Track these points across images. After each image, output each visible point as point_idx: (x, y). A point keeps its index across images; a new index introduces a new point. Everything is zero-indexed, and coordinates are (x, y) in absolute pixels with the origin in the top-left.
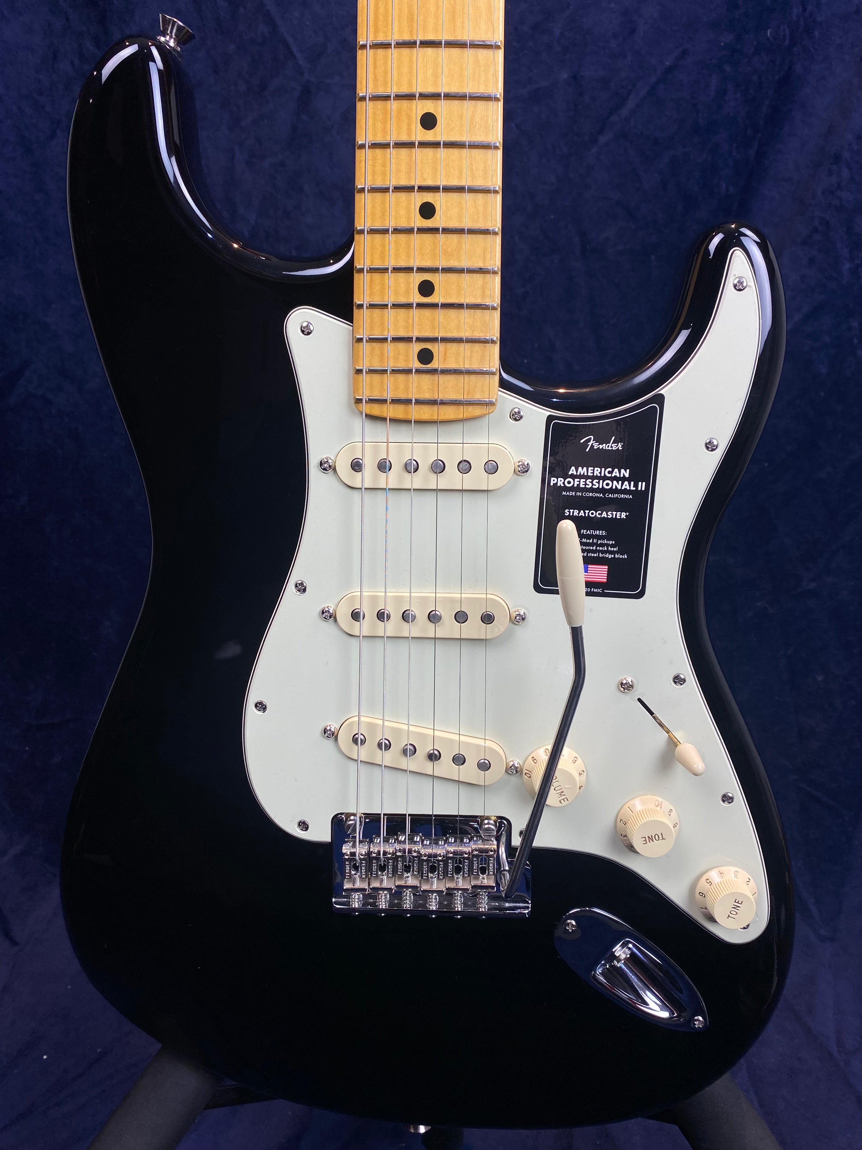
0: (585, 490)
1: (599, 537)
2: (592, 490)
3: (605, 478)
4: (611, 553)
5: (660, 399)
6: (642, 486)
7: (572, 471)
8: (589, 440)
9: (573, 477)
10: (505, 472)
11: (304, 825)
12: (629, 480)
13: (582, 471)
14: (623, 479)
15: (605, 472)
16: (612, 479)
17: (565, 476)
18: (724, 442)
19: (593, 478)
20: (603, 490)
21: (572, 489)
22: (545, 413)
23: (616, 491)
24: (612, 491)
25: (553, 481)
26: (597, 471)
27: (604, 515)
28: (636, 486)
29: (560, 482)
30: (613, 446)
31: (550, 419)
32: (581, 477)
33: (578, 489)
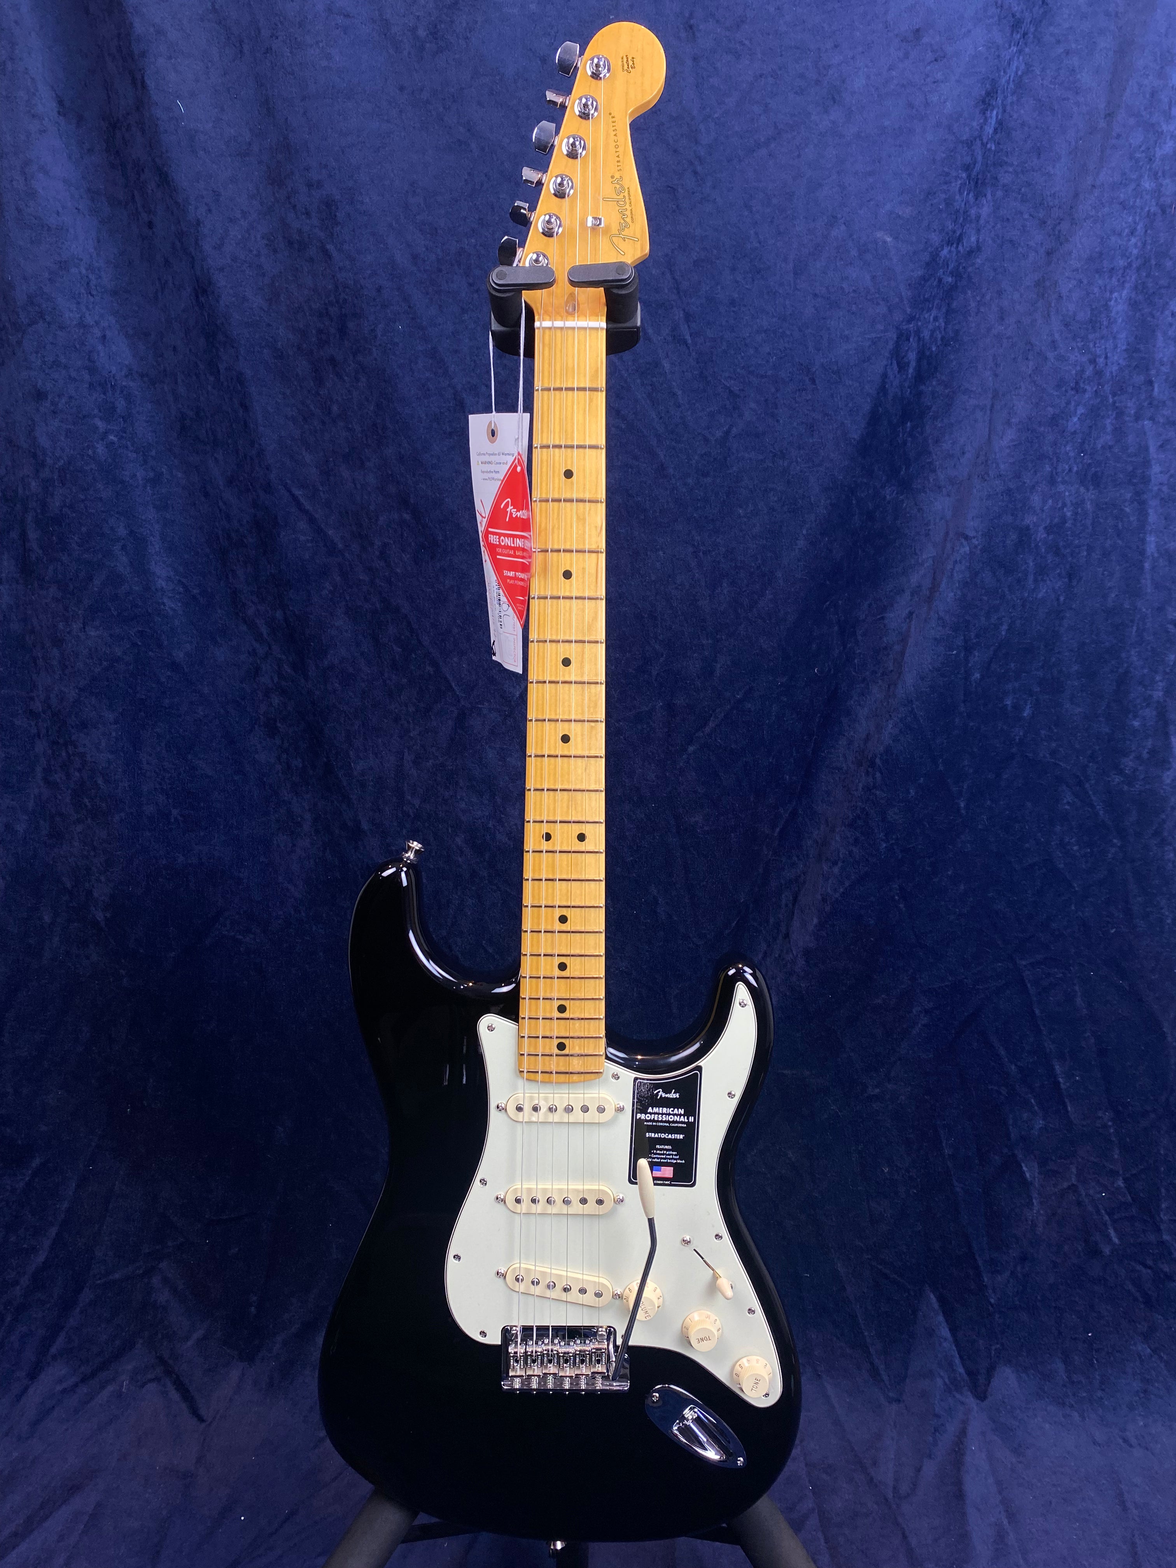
0: (658, 1121)
1: (667, 1150)
2: (662, 1121)
3: (669, 1114)
4: (675, 1159)
5: (699, 1068)
6: (691, 1119)
7: (650, 1110)
8: (659, 1092)
9: (651, 1114)
10: (610, 1113)
11: (483, 1333)
12: (684, 1115)
13: (656, 1110)
14: (680, 1115)
15: (670, 1111)
16: (674, 1115)
17: (646, 1113)
18: (739, 1092)
19: (662, 1114)
20: (669, 1122)
21: (650, 1121)
22: (633, 1075)
23: (676, 1122)
24: (673, 1122)
25: (639, 1116)
26: (665, 1110)
27: (670, 1136)
28: (688, 1119)
29: (643, 1116)
30: (673, 1095)
31: (636, 1079)
32: (655, 1113)
33: (654, 1121)
